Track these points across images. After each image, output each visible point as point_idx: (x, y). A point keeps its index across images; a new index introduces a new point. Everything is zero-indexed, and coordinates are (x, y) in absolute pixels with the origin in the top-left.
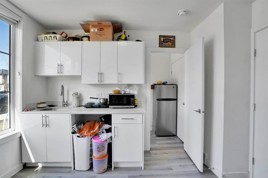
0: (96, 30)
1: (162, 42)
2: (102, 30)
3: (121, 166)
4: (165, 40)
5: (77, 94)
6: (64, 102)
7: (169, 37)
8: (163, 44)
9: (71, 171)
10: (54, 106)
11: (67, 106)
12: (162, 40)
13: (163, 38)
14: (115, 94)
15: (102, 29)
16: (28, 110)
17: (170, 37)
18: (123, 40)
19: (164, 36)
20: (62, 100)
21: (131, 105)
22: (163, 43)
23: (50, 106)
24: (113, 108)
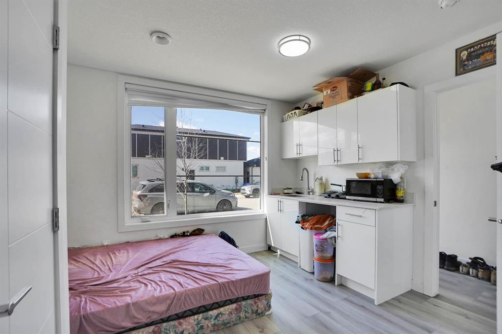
0: (329, 91)
1: (464, 61)
2: (335, 89)
3: (350, 285)
4: (473, 54)
5: (321, 179)
6: (309, 189)
7: (487, 42)
8: (465, 65)
9: (296, 266)
10: (301, 193)
11: (313, 194)
12: (464, 58)
13: (467, 50)
14: (360, 178)
15: (335, 87)
16: (272, 194)
17: (490, 41)
18: (370, 91)
19: (466, 48)
20: (307, 187)
21: (378, 197)
22: (466, 63)
23: (297, 193)
24: (354, 200)
